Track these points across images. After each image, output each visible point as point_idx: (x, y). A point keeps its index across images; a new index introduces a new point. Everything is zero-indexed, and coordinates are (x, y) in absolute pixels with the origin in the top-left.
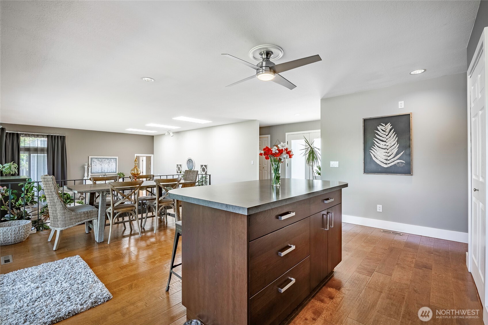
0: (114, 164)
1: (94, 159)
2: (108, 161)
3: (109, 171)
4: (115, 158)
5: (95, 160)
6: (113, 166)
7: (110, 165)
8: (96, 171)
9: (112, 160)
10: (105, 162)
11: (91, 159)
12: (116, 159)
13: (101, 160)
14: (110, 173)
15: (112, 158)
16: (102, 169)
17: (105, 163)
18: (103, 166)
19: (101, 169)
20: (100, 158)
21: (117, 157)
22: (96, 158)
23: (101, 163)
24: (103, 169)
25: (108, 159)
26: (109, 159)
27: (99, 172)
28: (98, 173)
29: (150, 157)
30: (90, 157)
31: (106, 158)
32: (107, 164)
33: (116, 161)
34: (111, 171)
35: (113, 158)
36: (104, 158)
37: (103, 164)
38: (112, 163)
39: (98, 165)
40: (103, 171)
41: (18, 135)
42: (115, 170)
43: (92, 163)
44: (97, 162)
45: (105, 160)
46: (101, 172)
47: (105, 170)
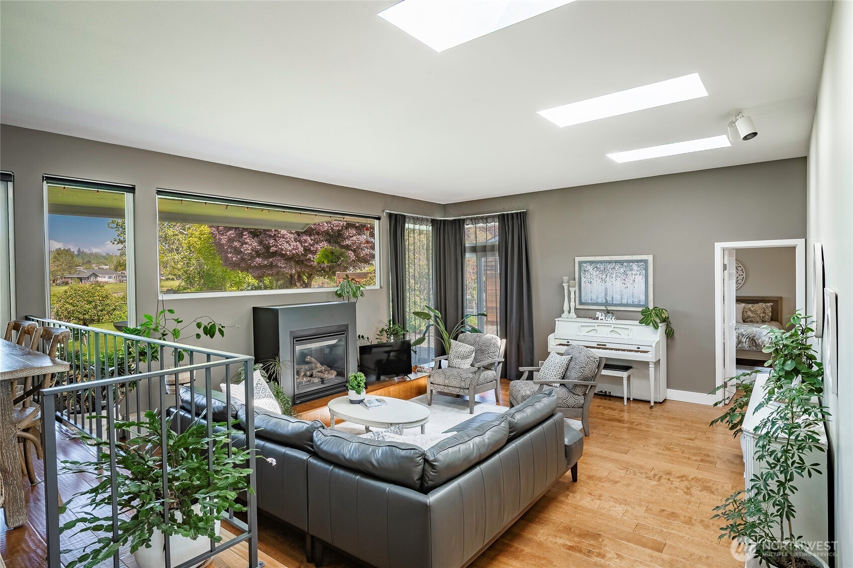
0: (640, 280)
1: (585, 265)
2: (622, 270)
3: (624, 301)
4: (641, 261)
5: (589, 268)
6: (636, 285)
7: (629, 281)
8: (591, 299)
9: (635, 266)
10: (614, 272)
11: (580, 263)
12: (646, 261)
13: (602, 267)
14: (627, 305)
15: (633, 261)
16: (606, 295)
17: (614, 276)
18: (609, 284)
19: (603, 294)
20: (602, 262)
21: (650, 258)
22: (591, 263)
23: (604, 276)
24: (609, 293)
25: (621, 262)
26: (625, 264)
27: (600, 301)
28: (597, 304)
29: (793, 249)
30: (577, 259)
31: (616, 262)
32: (619, 279)
33: (646, 270)
34: (630, 302)
35: (637, 261)
36: (610, 262)
37: (608, 279)
38: (633, 276)
39: (595, 280)
40: (609, 299)
41: (459, 224)
42: (643, 298)
43: (582, 277)
44: (595, 274)
45: (614, 268)
46: (604, 301)
47: (614, 298)
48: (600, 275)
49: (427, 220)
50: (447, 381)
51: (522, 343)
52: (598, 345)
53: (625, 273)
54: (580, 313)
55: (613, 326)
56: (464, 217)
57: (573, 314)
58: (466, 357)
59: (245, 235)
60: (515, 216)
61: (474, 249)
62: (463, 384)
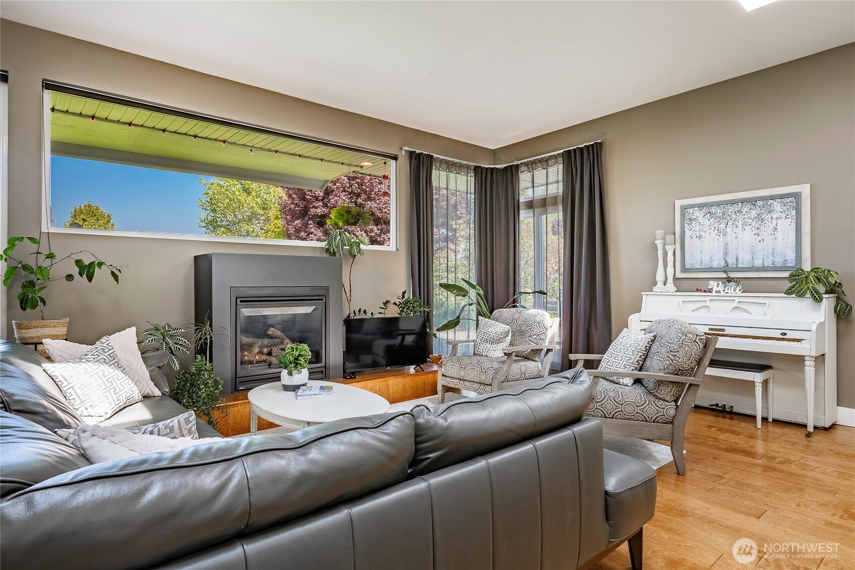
0: (787, 227)
1: (691, 210)
2: (754, 213)
3: (758, 263)
4: (788, 195)
5: (698, 214)
6: (779, 235)
7: (767, 229)
8: (701, 263)
9: (777, 205)
10: (740, 217)
11: (684, 209)
12: (797, 196)
13: (719, 211)
14: (763, 269)
15: (773, 198)
16: (726, 254)
17: (740, 225)
18: (730, 238)
19: (721, 254)
20: (718, 204)
21: (805, 189)
22: (701, 206)
23: (723, 226)
24: (732, 251)
25: (753, 201)
26: (760, 203)
27: (715, 264)
28: (711, 270)
30: (679, 203)
31: (743, 201)
32: (748, 228)
33: (798, 209)
34: (768, 263)
35: (782, 197)
36: (733, 202)
37: (729, 230)
38: (774, 222)
39: (707, 233)
40: (731, 260)
41: (512, 172)
42: (791, 255)
43: (686, 229)
44: (707, 223)
45: (740, 211)
46: (723, 264)
47: (740, 258)
48: (717, 225)
49: (468, 167)
50: (462, 373)
51: (593, 331)
52: (710, 329)
53: (759, 218)
54: (682, 285)
55: (737, 300)
56: (519, 162)
57: (671, 286)
58: (499, 341)
59: (311, 224)
60: (585, 151)
61: (530, 205)
62: (483, 377)
